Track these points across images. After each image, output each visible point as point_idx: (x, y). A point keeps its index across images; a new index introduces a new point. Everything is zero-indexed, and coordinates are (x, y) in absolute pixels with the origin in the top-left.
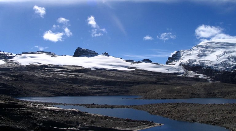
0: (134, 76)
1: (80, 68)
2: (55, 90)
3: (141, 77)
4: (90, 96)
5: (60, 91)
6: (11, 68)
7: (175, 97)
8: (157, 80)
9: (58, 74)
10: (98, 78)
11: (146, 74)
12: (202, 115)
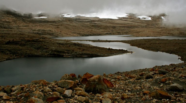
0: (132, 23)
1: (98, 19)
2: (81, 32)
3: (137, 23)
4: (102, 35)
5: (84, 33)
6: (56, 21)
7: (156, 35)
8: (147, 25)
9: (84, 24)
10: (108, 25)
11: (140, 21)
12: (165, 46)
